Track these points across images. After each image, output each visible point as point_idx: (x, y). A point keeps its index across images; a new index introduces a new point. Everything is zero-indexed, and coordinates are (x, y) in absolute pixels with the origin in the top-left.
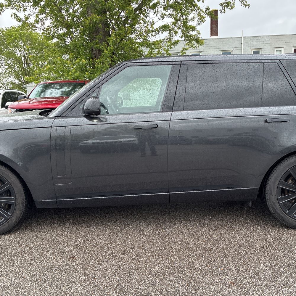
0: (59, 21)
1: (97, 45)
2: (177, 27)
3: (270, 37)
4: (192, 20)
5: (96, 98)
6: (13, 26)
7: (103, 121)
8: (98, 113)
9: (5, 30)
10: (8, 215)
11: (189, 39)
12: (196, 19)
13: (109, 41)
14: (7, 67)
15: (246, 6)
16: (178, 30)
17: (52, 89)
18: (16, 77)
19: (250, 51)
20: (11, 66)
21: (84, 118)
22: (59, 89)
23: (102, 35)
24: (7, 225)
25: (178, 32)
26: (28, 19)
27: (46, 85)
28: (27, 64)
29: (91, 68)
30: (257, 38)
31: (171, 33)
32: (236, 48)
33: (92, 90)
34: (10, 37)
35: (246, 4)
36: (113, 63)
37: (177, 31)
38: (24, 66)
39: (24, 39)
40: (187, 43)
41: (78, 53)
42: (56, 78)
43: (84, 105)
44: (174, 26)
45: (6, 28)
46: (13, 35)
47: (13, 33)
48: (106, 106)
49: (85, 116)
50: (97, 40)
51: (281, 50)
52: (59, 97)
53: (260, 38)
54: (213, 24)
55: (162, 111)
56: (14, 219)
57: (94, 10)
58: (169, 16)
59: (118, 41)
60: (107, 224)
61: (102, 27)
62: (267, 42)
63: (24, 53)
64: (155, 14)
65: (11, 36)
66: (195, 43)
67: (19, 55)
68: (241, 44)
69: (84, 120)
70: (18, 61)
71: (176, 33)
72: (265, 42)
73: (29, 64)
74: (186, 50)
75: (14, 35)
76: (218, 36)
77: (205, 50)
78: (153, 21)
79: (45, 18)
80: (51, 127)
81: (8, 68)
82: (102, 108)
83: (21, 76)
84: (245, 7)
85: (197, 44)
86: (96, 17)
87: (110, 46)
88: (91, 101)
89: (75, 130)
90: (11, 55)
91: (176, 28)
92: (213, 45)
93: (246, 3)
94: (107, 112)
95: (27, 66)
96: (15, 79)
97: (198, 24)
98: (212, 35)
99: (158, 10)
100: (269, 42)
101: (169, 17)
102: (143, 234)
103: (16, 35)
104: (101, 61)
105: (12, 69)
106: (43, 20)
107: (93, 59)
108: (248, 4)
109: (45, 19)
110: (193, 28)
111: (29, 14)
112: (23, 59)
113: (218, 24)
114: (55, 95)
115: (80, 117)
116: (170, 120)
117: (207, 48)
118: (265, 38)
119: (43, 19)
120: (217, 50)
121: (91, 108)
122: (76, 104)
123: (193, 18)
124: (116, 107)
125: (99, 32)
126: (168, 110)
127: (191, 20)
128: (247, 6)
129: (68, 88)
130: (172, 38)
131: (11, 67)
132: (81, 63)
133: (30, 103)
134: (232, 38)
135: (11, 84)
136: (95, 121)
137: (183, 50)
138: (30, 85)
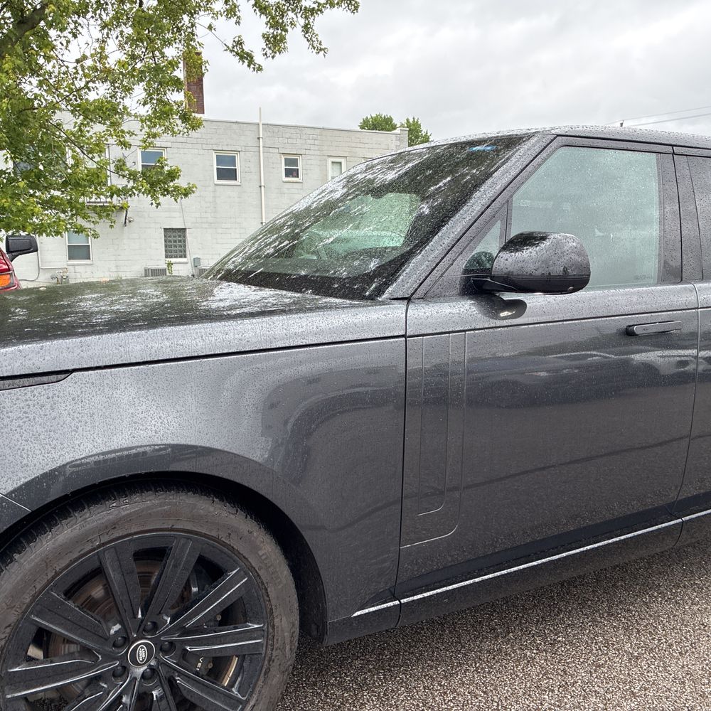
3: (318, 131)
19: (279, 159)
25: (134, 89)
30: (292, 130)
31: (116, 88)
32: (247, 148)
51: (340, 163)
53: (298, 131)
62: (311, 142)
68: (257, 140)
72: (309, 142)
74: (155, 137)
76: (203, 112)
77: (174, 145)
80: (405, 336)
84: (317, 53)
85: (184, 125)
89: (478, 346)
92: (194, 135)
100: (317, 142)
113: (202, 85)
116: (698, 308)
117: (181, 140)
118: (309, 131)
120: (204, 146)
130: (118, 101)
134: (236, 123)
137: (148, 138)
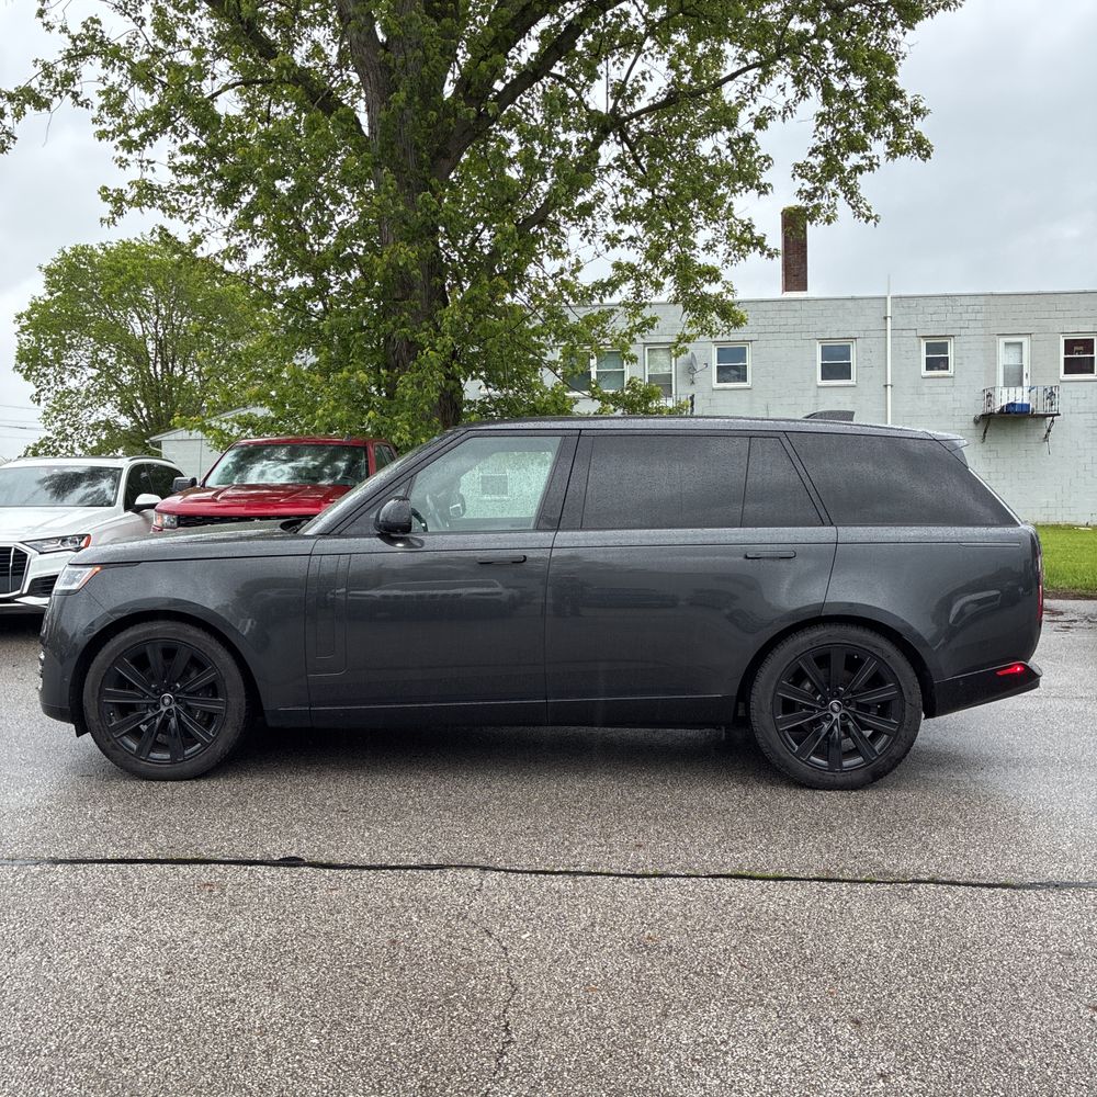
0: (291, 250)
1: (405, 330)
2: (661, 269)
3: (983, 299)
4: (709, 248)
5: (405, 498)
6: (125, 240)
7: (417, 547)
8: (407, 528)
9: (100, 252)
10: (209, 737)
11: (699, 306)
12: (721, 248)
13: (442, 320)
14: (95, 372)
15: (868, 219)
16: (664, 278)
17: (265, 462)
18: (122, 404)
19: (917, 345)
20: (109, 368)
21: (378, 539)
22: (285, 462)
23: (420, 299)
24: (205, 757)
25: (663, 284)
26: (201, 242)
27: (245, 449)
28: (165, 364)
29: (384, 394)
30: (939, 302)
31: (641, 286)
32: (867, 333)
33: (396, 484)
34: (116, 275)
35: (867, 213)
36: (452, 382)
37: (661, 280)
38: (151, 368)
39: (160, 282)
40: (690, 318)
41: (346, 348)
42: (274, 421)
43: (379, 513)
44: (651, 267)
45: (102, 244)
46: (125, 268)
47: (126, 261)
48: (423, 516)
49: (378, 536)
50: (406, 314)
51: (1021, 344)
52: (283, 487)
53: (949, 302)
54: (791, 252)
55: (538, 529)
56: (220, 747)
57: (401, 227)
58: (629, 242)
59: (470, 318)
60: (415, 771)
61: (421, 277)
62: (973, 316)
63: (156, 328)
64: (586, 240)
65: (119, 273)
66: (718, 320)
67: (139, 332)
68: (883, 321)
69: (378, 543)
70: (133, 351)
71: (658, 286)
72: (966, 316)
73: (170, 364)
74: (688, 340)
75: (129, 268)
76: (806, 289)
77: (762, 337)
78: (578, 261)
79: (250, 242)
80: (310, 555)
81: (99, 376)
82: (415, 520)
83: (139, 402)
84: (866, 222)
85: (723, 322)
86: (407, 254)
87: (443, 335)
88: (394, 505)
89: (359, 563)
90: (112, 334)
91: (656, 272)
92: (791, 321)
93: (868, 210)
94: (425, 529)
95: (162, 370)
96: (118, 414)
97: (727, 261)
98: (787, 287)
99: (594, 226)
100: (980, 316)
101: (628, 248)
102: (489, 787)
103: (134, 268)
104: (415, 380)
105: (113, 378)
106: (245, 247)
107: (388, 367)
108: (873, 215)
109: (250, 245)
110: (712, 274)
111: (203, 231)
112: (151, 346)
113: (806, 252)
114: (273, 478)
115: (369, 535)
116: (552, 548)
117: (772, 329)
118: (966, 301)
119: (245, 243)
120: (804, 335)
121: (392, 519)
122: (362, 510)
123: (711, 243)
124: (445, 517)
125: (412, 289)
126: (548, 527)
127: (703, 249)
128: (872, 221)
129: (313, 460)
131: (108, 373)
132: (354, 381)
133: (215, 501)
134: (853, 299)
135: (104, 429)
136: (400, 545)
137: (679, 342)
138: (172, 437)
